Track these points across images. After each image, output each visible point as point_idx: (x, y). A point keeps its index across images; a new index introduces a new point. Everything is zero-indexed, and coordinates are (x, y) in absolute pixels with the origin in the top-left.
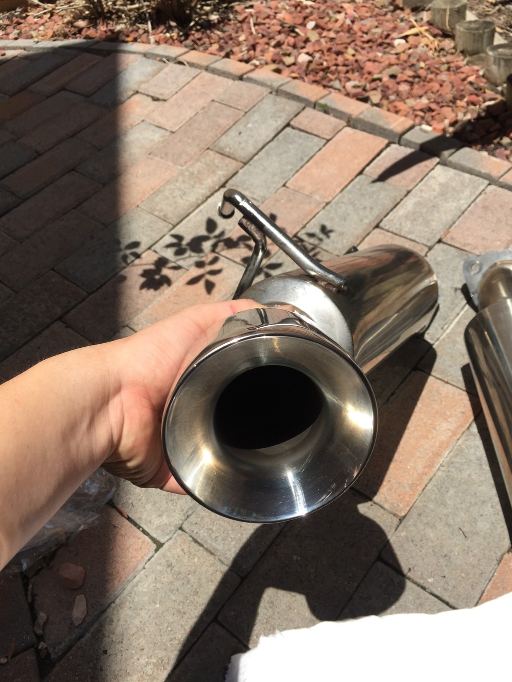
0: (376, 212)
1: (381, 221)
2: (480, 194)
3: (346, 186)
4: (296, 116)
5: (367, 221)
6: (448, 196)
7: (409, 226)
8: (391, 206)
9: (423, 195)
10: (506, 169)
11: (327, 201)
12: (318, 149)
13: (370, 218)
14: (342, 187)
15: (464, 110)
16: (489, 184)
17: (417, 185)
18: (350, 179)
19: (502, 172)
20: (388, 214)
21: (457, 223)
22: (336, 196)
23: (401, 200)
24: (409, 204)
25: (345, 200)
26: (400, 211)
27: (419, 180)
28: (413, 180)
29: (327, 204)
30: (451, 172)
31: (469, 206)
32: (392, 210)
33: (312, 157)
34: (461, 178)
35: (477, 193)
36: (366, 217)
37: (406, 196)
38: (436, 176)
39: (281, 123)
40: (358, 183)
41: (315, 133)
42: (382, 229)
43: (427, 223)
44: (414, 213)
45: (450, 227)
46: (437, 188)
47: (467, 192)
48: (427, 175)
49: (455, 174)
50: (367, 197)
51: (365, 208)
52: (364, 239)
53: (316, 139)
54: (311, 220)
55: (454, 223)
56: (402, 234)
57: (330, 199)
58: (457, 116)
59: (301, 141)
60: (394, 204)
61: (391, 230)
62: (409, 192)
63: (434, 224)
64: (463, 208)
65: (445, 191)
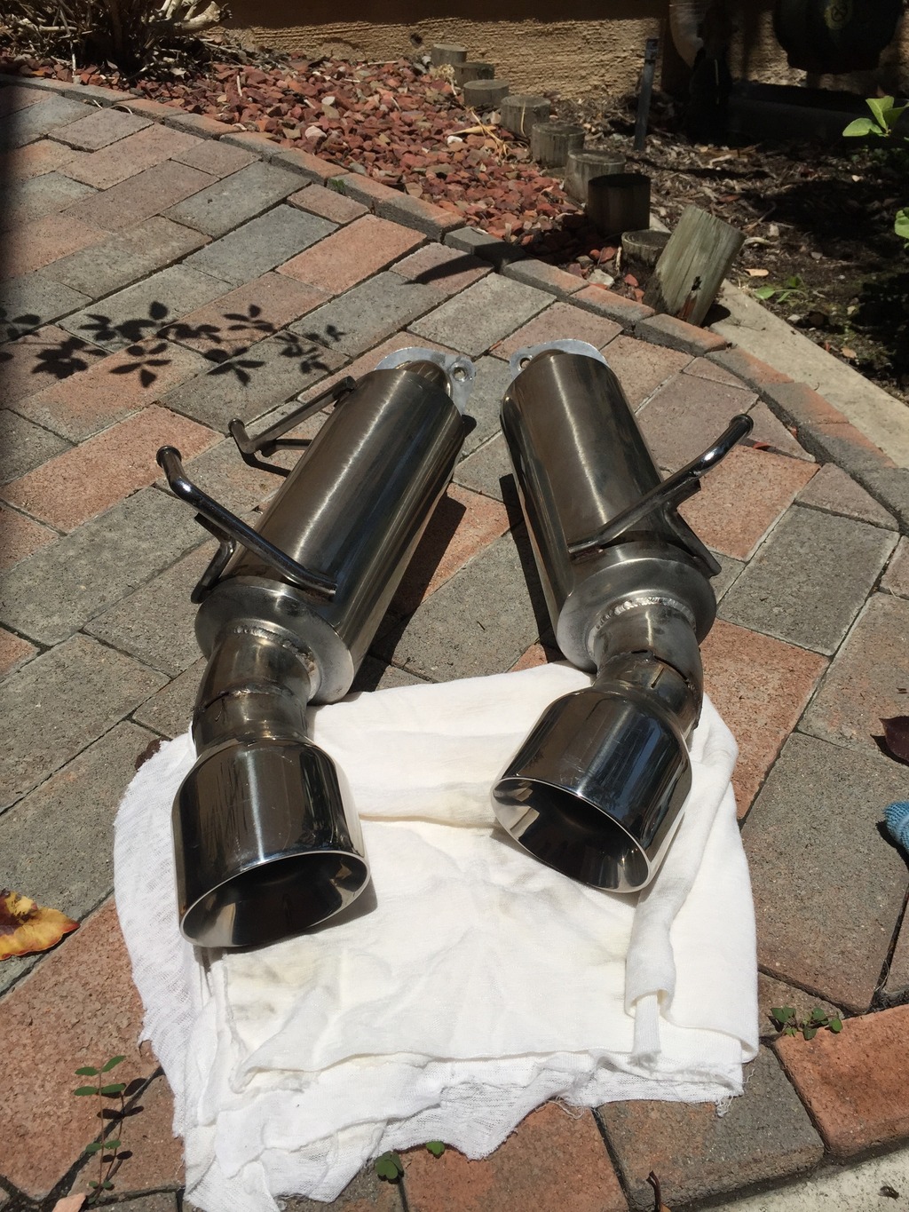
0: (403, 312)
1: (410, 323)
2: (545, 309)
3: (364, 280)
4: (297, 191)
5: (390, 321)
6: (502, 306)
7: (447, 332)
8: (425, 308)
9: (470, 301)
10: (581, 285)
11: (334, 293)
12: (327, 234)
13: (393, 318)
14: (358, 281)
15: (532, 220)
16: (557, 301)
17: (463, 290)
18: (370, 273)
19: (576, 288)
20: (420, 317)
21: (511, 336)
22: (348, 290)
23: (439, 304)
24: (450, 308)
25: (360, 295)
26: (437, 315)
27: (465, 285)
28: (457, 284)
29: (334, 297)
30: (509, 282)
31: (529, 320)
32: (426, 313)
33: (316, 242)
34: (522, 289)
35: (541, 307)
36: (389, 316)
37: (446, 300)
38: (489, 283)
39: (273, 196)
40: (381, 278)
41: (324, 214)
42: (411, 332)
43: (472, 331)
44: (456, 319)
45: (503, 339)
46: (489, 296)
47: (527, 304)
48: (477, 281)
49: (513, 284)
50: (393, 295)
51: (388, 306)
52: (384, 340)
53: (324, 222)
54: (310, 312)
55: (508, 336)
56: (438, 341)
57: (340, 292)
58: (523, 224)
59: (303, 221)
60: (430, 308)
61: (422, 334)
62: (450, 297)
63: (480, 334)
64: (521, 321)
65: (498, 300)
